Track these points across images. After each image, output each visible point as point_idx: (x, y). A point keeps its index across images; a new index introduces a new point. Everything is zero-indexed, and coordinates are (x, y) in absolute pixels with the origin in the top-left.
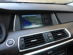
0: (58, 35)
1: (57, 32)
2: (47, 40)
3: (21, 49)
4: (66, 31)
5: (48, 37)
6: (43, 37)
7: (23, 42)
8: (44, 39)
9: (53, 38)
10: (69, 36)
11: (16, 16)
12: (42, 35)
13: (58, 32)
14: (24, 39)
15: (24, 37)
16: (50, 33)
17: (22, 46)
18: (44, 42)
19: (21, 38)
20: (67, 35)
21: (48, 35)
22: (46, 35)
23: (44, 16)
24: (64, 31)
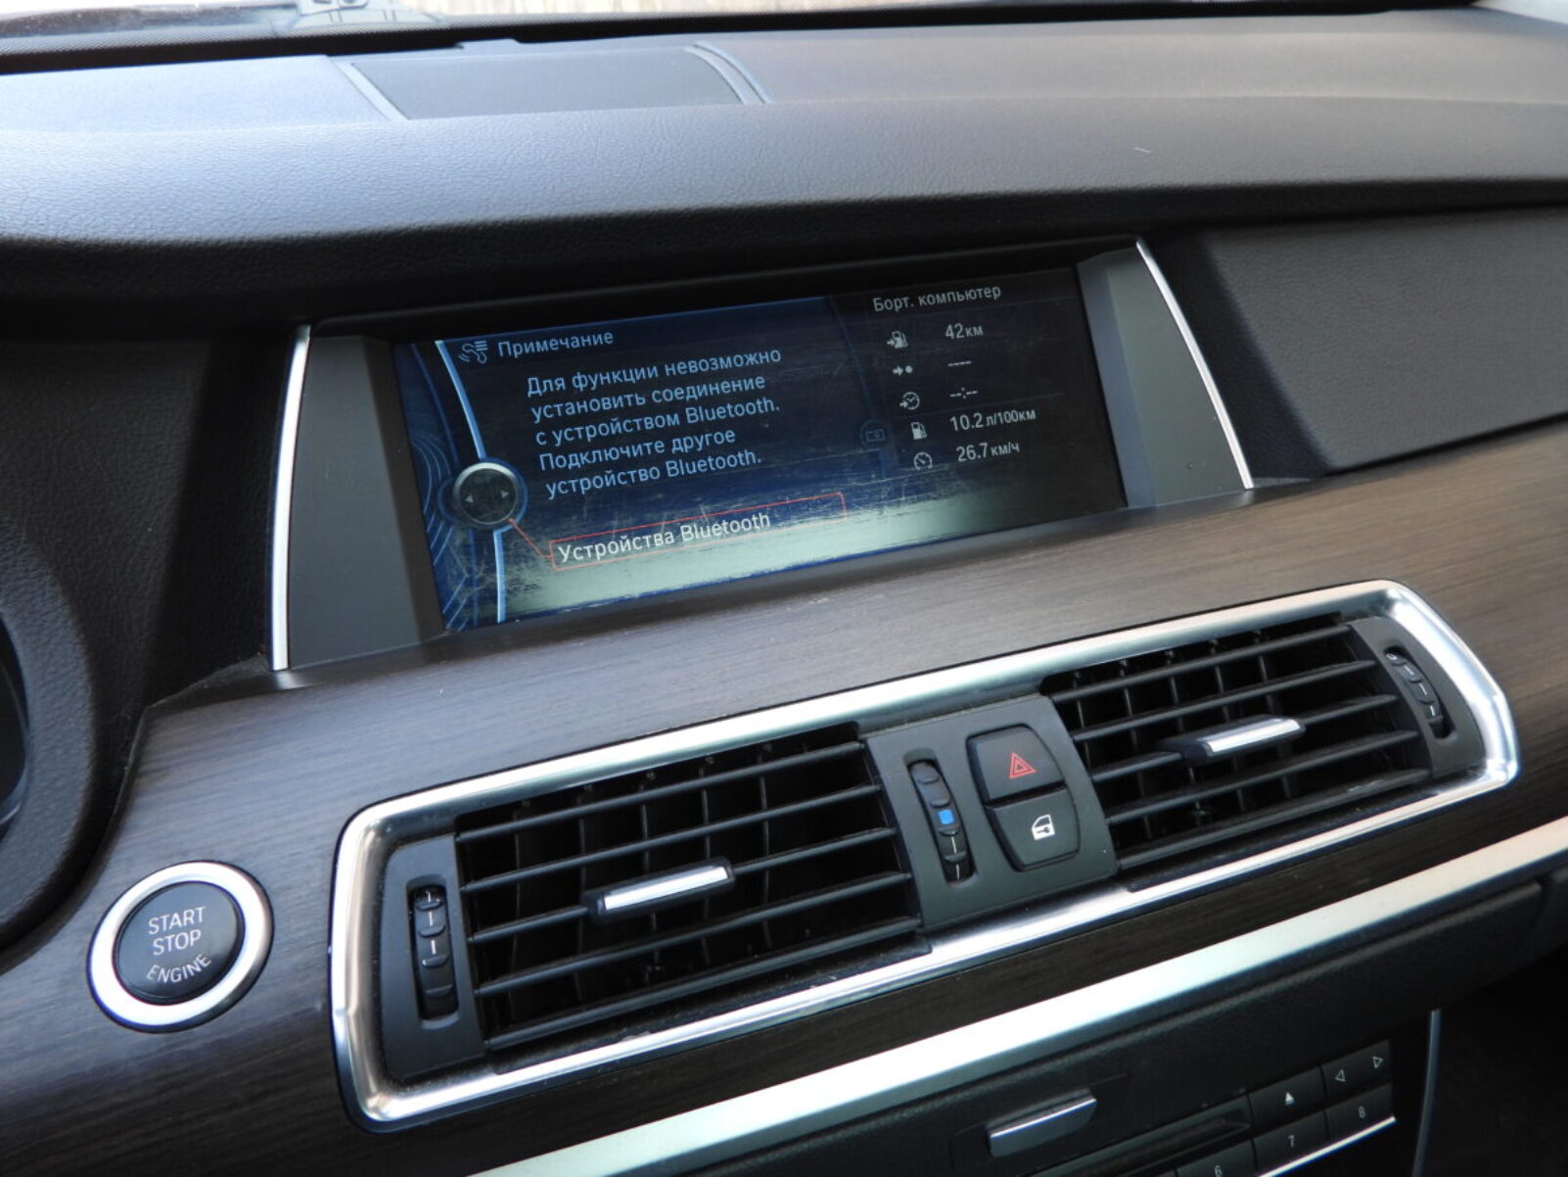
0: (1220, 743)
1: (1198, 685)
2: (969, 867)
4: (1403, 648)
5: (989, 803)
6: (876, 809)
7: (430, 920)
8: (890, 854)
9: (1096, 823)
11: (300, 357)
12: (859, 766)
13: (1242, 674)
14: (472, 860)
15: (465, 818)
16: (1044, 714)
17: (426, 1008)
19: (399, 834)
21: (982, 748)
22: (932, 763)
23: (923, 326)
24: (1366, 652)
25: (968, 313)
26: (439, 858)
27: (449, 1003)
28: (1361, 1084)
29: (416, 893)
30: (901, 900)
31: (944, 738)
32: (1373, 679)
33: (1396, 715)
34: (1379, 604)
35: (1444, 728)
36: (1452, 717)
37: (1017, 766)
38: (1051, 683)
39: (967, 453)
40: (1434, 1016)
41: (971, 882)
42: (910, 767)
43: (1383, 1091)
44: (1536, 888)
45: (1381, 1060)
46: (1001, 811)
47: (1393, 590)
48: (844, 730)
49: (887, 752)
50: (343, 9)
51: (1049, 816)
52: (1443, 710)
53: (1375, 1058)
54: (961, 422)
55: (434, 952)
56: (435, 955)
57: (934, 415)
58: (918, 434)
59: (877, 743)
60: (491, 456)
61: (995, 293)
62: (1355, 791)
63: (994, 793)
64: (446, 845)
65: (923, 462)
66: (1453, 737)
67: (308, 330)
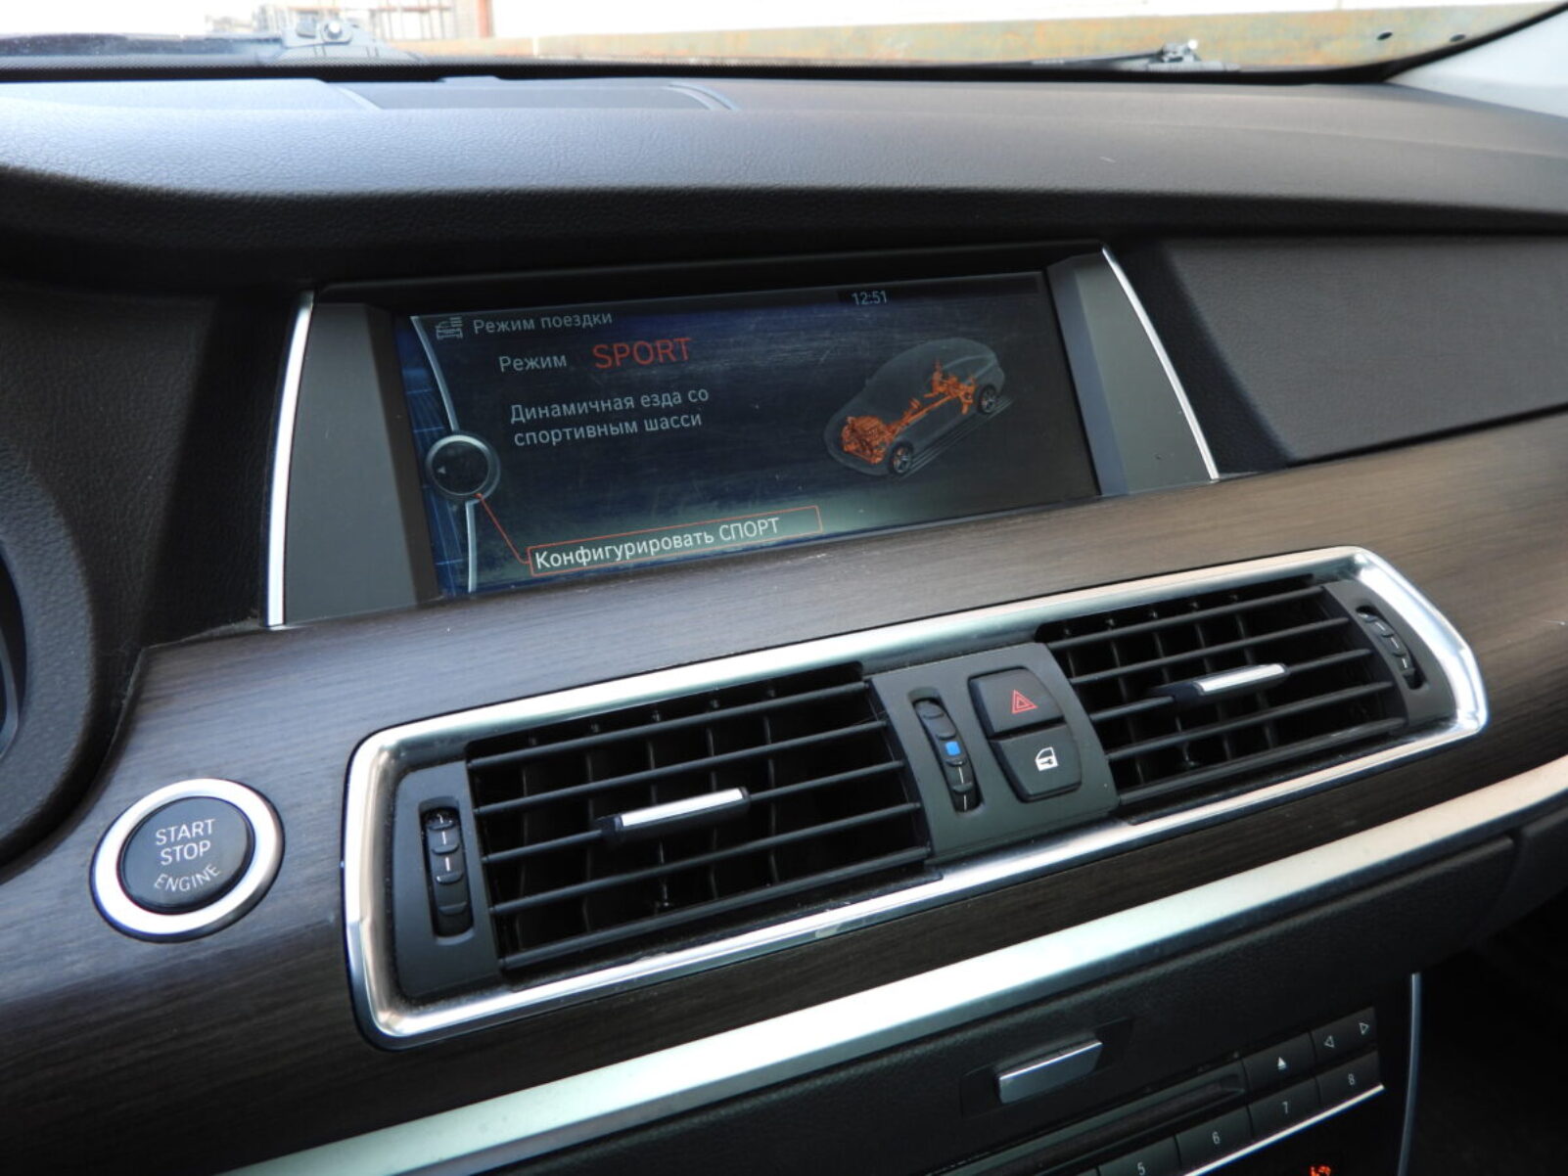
0: (1210, 685)
1: (1181, 638)
2: (976, 798)
3: (407, 998)
4: (1372, 608)
5: (993, 737)
6: (884, 742)
7: (444, 839)
8: (899, 784)
9: (1097, 762)
11: (303, 320)
12: (866, 703)
13: (1220, 629)
14: (484, 785)
15: (475, 746)
16: (1041, 659)
19: (412, 759)
20: (1413, 701)
21: (983, 685)
22: (936, 701)
24: (1340, 611)
26: (453, 782)
27: (464, 921)
28: (1349, 1051)
29: (428, 815)
30: (911, 829)
31: (948, 680)
32: (1347, 635)
33: (1370, 667)
34: (1349, 568)
35: (1417, 679)
36: (1422, 670)
37: (1021, 706)
38: (1046, 631)
40: (1415, 979)
41: (979, 811)
42: (915, 703)
43: (1370, 1059)
44: (1508, 842)
45: (1367, 1026)
46: (1006, 744)
47: (1361, 555)
48: (848, 670)
49: (893, 692)
51: (1051, 749)
52: (1414, 663)
53: (1361, 1024)
55: (448, 868)
56: (450, 872)
59: (880, 681)
62: (1337, 736)
63: (998, 724)
64: (460, 768)
66: (1425, 688)
67: (311, 296)
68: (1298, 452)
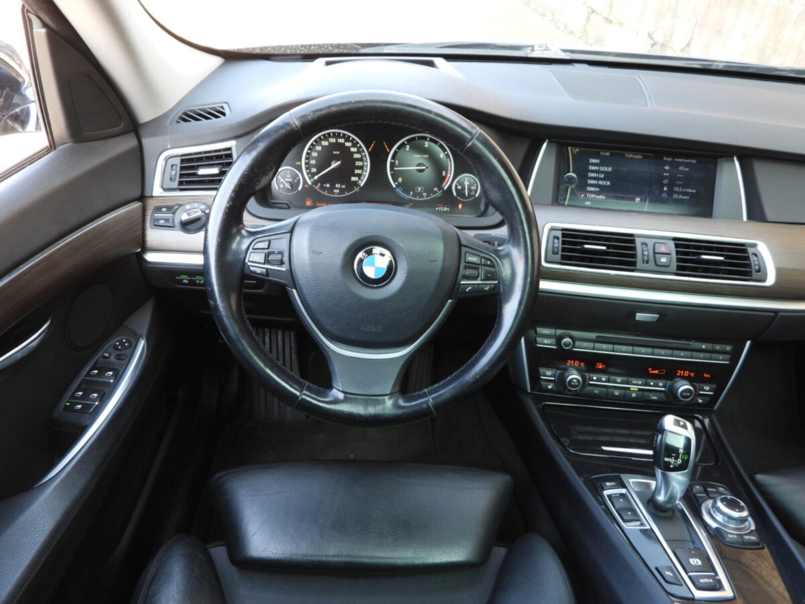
0: (704, 257)
2: (647, 262)
3: (547, 261)
4: (756, 254)
5: (655, 253)
6: (634, 249)
7: (556, 241)
8: (634, 256)
9: (674, 264)
10: (764, 280)
11: (545, 145)
12: (633, 242)
14: (564, 235)
15: (563, 230)
16: (672, 244)
17: (554, 253)
18: (631, 265)
19: (552, 229)
20: (755, 275)
21: (657, 244)
22: (646, 245)
23: (674, 165)
24: (748, 253)
25: (686, 165)
26: (559, 234)
27: (557, 253)
28: (722, 352)
29: (555, 237)
30: (633, 264)
31: (650, 242)
32: (746, 258)
33: (749, 266)
34: (754, 246)
35: (758, 271)
36: (762, 270)
37: (663, 249)
38: (675, 239)
39: (676, 196)
40: (748, 343)
41: (647, 265)
42: (642, 244)
43: (728, 357)
44: (773, 314)
46: (657, 255)
47: (761, 243)
48: (632, 235)
49: (638, 242)
50: (545, 50)
51: (665, 258)
52: (760, 268)
53: (728, 348)
54: (676, 189)
56: (556, 246)
57: (671, 185)
58: (665, 189)
59: (636, 238)
60: (573, 172)
61: (694, 161)
63: (657, 251)
64: (561, 232)
65: (664, 195)
66: (759, 273)
67: (547, 141)
68: (770, 219)
